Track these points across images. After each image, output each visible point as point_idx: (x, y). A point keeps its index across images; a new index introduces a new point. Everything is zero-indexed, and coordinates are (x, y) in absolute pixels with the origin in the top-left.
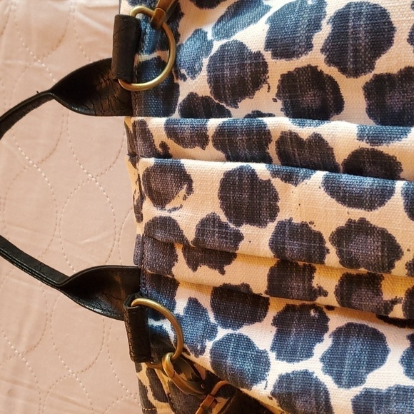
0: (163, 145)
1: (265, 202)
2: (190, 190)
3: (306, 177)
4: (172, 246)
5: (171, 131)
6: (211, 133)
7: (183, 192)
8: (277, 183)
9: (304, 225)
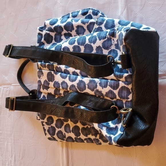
0: (40, 67)
1: (53, 78)
2: (43, 75)
3: (58, 74)
4: (41, 85)
5: (41, 65)
6: (46, 65)
7: (42, 76)
8: (54, 74)
9: (58, 82)
